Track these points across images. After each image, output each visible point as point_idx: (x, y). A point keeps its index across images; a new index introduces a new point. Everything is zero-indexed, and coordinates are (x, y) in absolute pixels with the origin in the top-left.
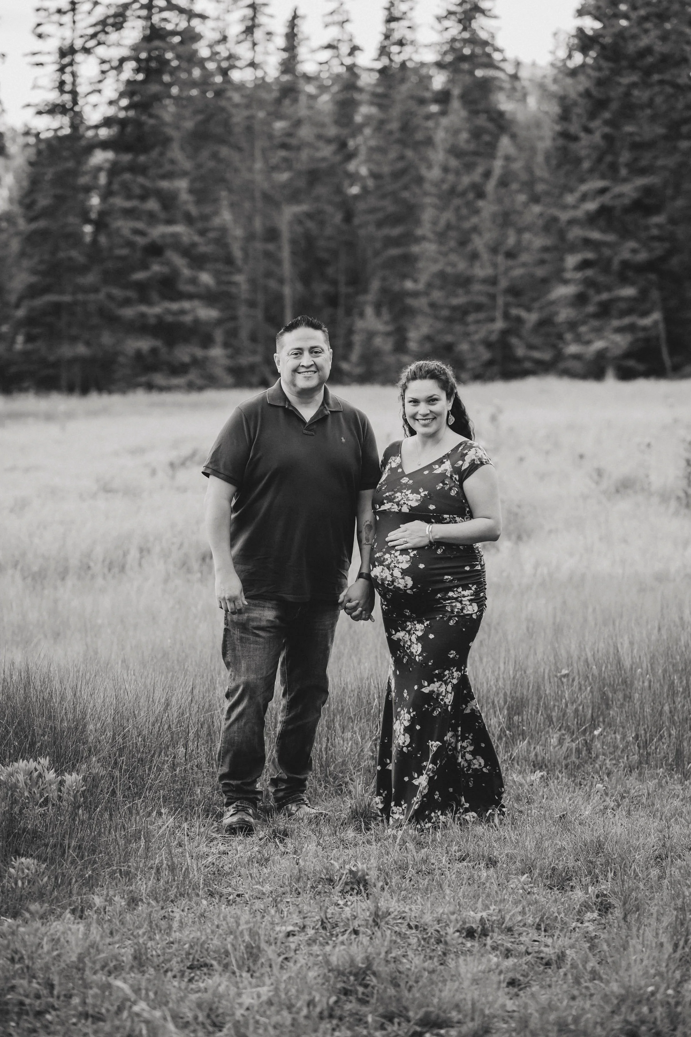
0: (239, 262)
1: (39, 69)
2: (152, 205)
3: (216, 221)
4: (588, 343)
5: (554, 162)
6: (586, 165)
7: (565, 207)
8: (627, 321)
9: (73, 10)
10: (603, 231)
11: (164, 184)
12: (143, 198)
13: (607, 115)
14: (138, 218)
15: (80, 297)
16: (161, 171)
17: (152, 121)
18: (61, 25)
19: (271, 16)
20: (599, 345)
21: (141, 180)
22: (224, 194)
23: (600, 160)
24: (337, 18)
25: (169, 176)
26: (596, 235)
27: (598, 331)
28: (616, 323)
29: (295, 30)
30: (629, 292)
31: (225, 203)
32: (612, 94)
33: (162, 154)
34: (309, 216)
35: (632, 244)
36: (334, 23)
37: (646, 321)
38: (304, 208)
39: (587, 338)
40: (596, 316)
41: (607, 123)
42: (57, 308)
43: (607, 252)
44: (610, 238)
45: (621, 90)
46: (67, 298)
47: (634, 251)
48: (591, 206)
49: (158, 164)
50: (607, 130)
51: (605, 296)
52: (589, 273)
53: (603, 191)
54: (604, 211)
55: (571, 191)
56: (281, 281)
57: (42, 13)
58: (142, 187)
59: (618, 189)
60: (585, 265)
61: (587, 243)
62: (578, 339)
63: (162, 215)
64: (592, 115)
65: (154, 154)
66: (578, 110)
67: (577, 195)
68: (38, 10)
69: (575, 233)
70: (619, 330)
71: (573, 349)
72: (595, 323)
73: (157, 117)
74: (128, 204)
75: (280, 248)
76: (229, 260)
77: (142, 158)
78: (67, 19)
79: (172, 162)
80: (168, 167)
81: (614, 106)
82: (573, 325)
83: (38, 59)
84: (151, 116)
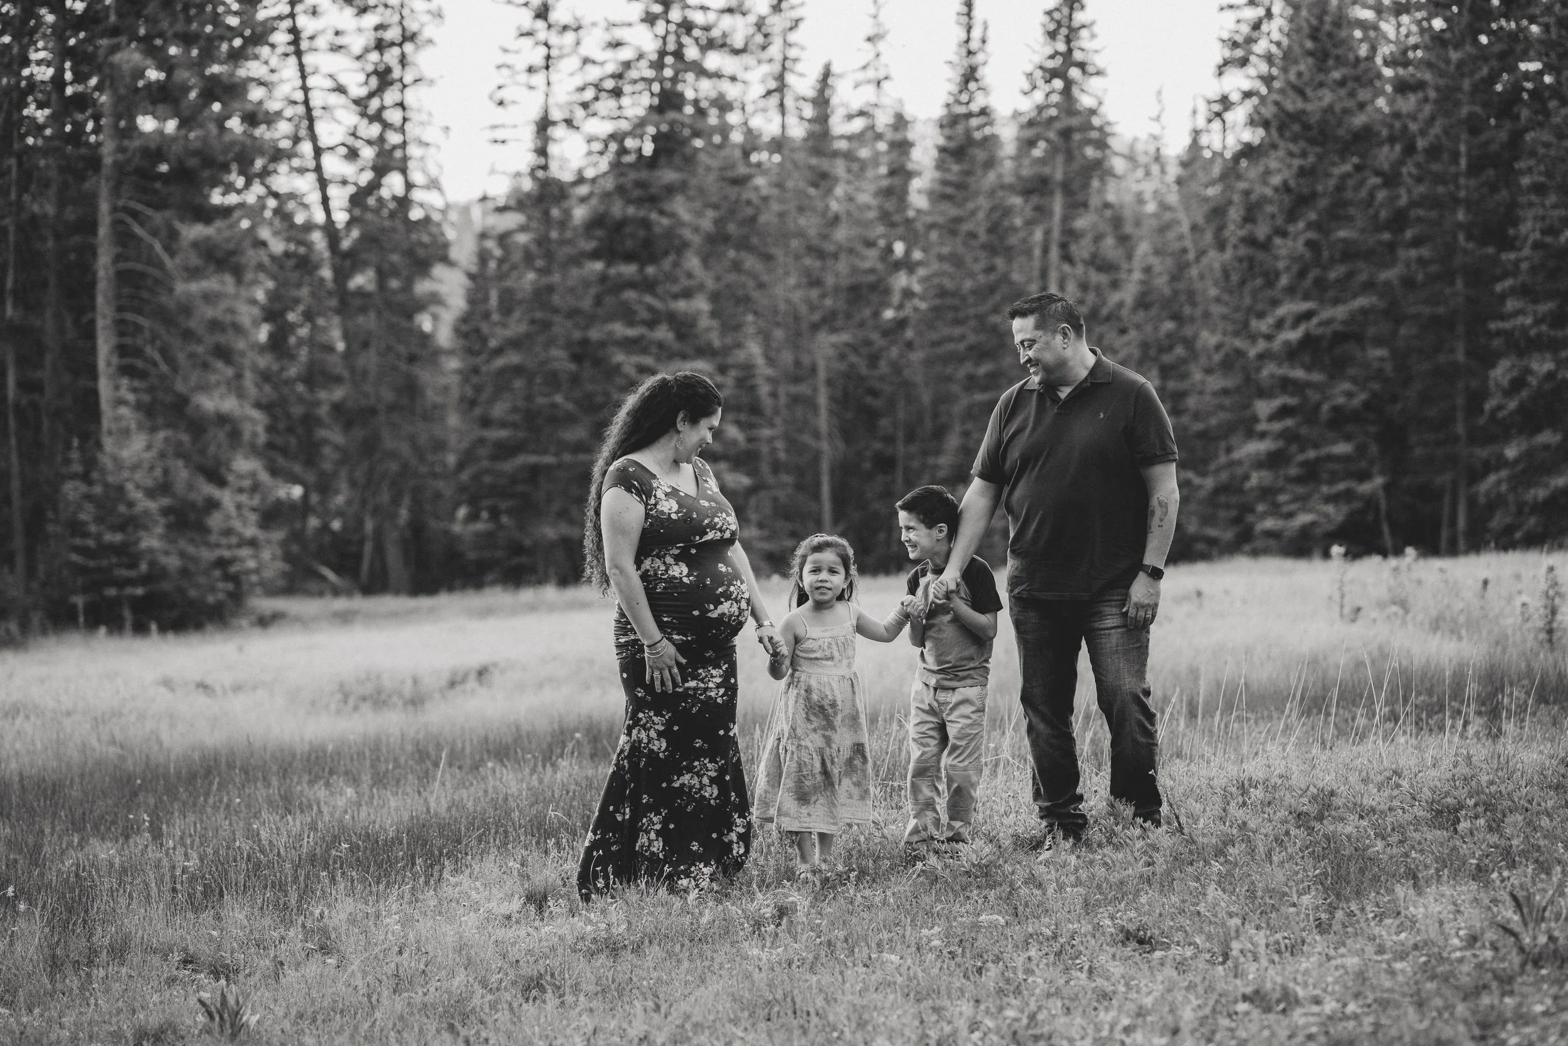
0: (768, 411)
1: (499, 147)
2: (663, 333)
3: (740, 356)
4: (1290, 515)
5: (1235, 278)
6: (1284, 281)
7: (1253, 338)
8: (1341, 486)
9: (547, 68)
10: (1308, 369)
11: (681, 305)
12: (651, 324)
13: (1313, 216)
14: (644, 351)
15: (567, 457)
16: (675, 289)
17: (665, 221)
18: (531, 88)
19: (801, 75)
20: (1304, 518)
21: (649, 299)
22: (750, 318)
23: (1302, 274)
24: (871, 74)
25: (687, 294)
26: (1299, 374)
27: (1302, 500)
28: (1325, 489)
29: (827, 92)
30: (1342, 448)
31: (751, 330)
32: (1320, 188)
33: (676, 265)
34: (853, 348)
35: (1347, 386)
36: (869, 82)
37: (1366, 488)
38: (845, 337)
39: (1286, 509)
40: (1299, 480)
41: (1310, 226)
42: (534, 473)
43: (1314, 396)
44: (1317, 377)
45: (1332, 183)
46: (549, 459)
47: (1350, 395)
48: (1293, 335)
49: (671, 278)
50: (1311, 235)
51: (1311, 454)
52: (1289, 422)
53: (1307, 316)
54: (1308, 341)
55: (1261, 315)
56: (817, 435)
57: (505, 72)
58: (650, 308)
59: (1326, 314)
60: (1283, 412)
61: (1286, 385)
62: (1275, 510)
63: (676, 346)
64: (1292, 216)
65: (667, 263)
66: (1270, 209)
67: (1271, 320)
68: (499, 67)
69: (1270, 370)
70: (1328, 499)
71: (1269, 524)
72: (1300, 490)
73: (673, 215)
74: (632, 332)
75: (815, 390)
76: (755, 409)
77: (650, 270)
78: (539, 79)
79: (690, 275)
80: (685, 282)
81: (1323, 203)
82: (1267, 493)
83: (500, 134)
84: (662, 212)
